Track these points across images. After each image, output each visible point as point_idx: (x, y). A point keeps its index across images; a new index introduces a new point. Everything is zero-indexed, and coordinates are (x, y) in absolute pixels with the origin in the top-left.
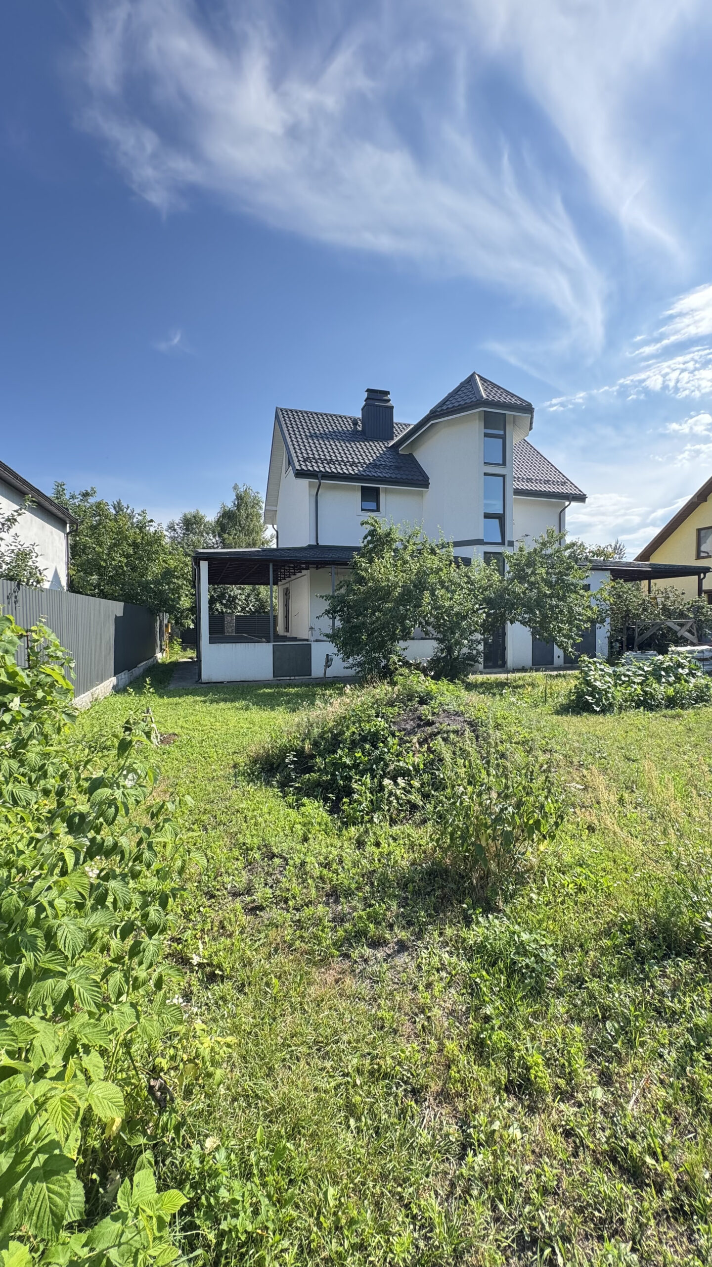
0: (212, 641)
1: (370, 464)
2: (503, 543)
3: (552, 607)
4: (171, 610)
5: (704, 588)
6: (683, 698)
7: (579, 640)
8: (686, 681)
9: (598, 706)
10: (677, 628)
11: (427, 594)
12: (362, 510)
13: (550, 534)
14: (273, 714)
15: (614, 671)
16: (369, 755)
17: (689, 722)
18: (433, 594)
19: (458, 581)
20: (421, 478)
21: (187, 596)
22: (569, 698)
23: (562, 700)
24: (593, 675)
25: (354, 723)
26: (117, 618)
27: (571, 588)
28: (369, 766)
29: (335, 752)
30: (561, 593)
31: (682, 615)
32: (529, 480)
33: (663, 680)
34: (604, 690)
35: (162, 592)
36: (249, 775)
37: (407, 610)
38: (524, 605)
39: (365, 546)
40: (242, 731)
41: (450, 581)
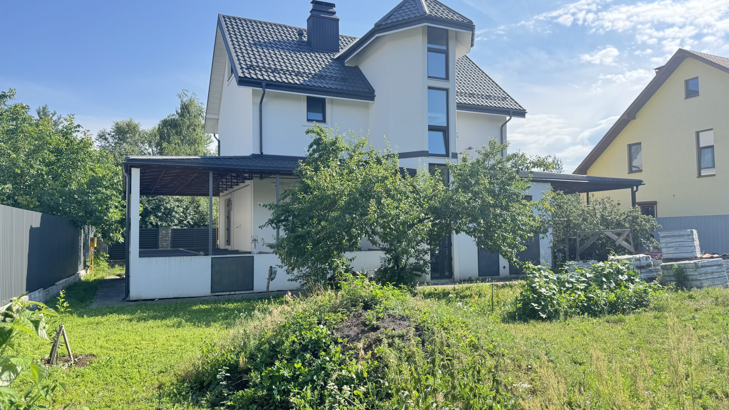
0: (142, 255)
1: (316, 74)
2: (447, 155)
3: (495, 216)
4: (98, 222)
5: (637, 200)
6: (624, 304)
7: (523, 248)
8: (626, 287)
9: (544, 312)
10: (615, 237)
11: (373, 202)
12: (308, 120)
13: (492, 144)
14: (208, 330)
15: (558, 278)
16: (310, 365)
17: (631, 327)
18: (379, 203)
19: (404, 189)
20: (366, 90)
21: (116, 207)
22: (515, 305)
23: (509, 308)
24: (538, 282)
25: (294, 332)
26: (32, 230)
27: (513, 197)
28: (309, 378)
29: (272, 364)
30: (504, 203)
31: (619, 224)
32: (472, 95)
33: (605, 286)
34: (550, 297)
35: (87, 203)
36: (175, 396)
37: (353, 218)
38: (469, 215)
39: (311, 155)
40: (170, 349)
41: (396, 190)
